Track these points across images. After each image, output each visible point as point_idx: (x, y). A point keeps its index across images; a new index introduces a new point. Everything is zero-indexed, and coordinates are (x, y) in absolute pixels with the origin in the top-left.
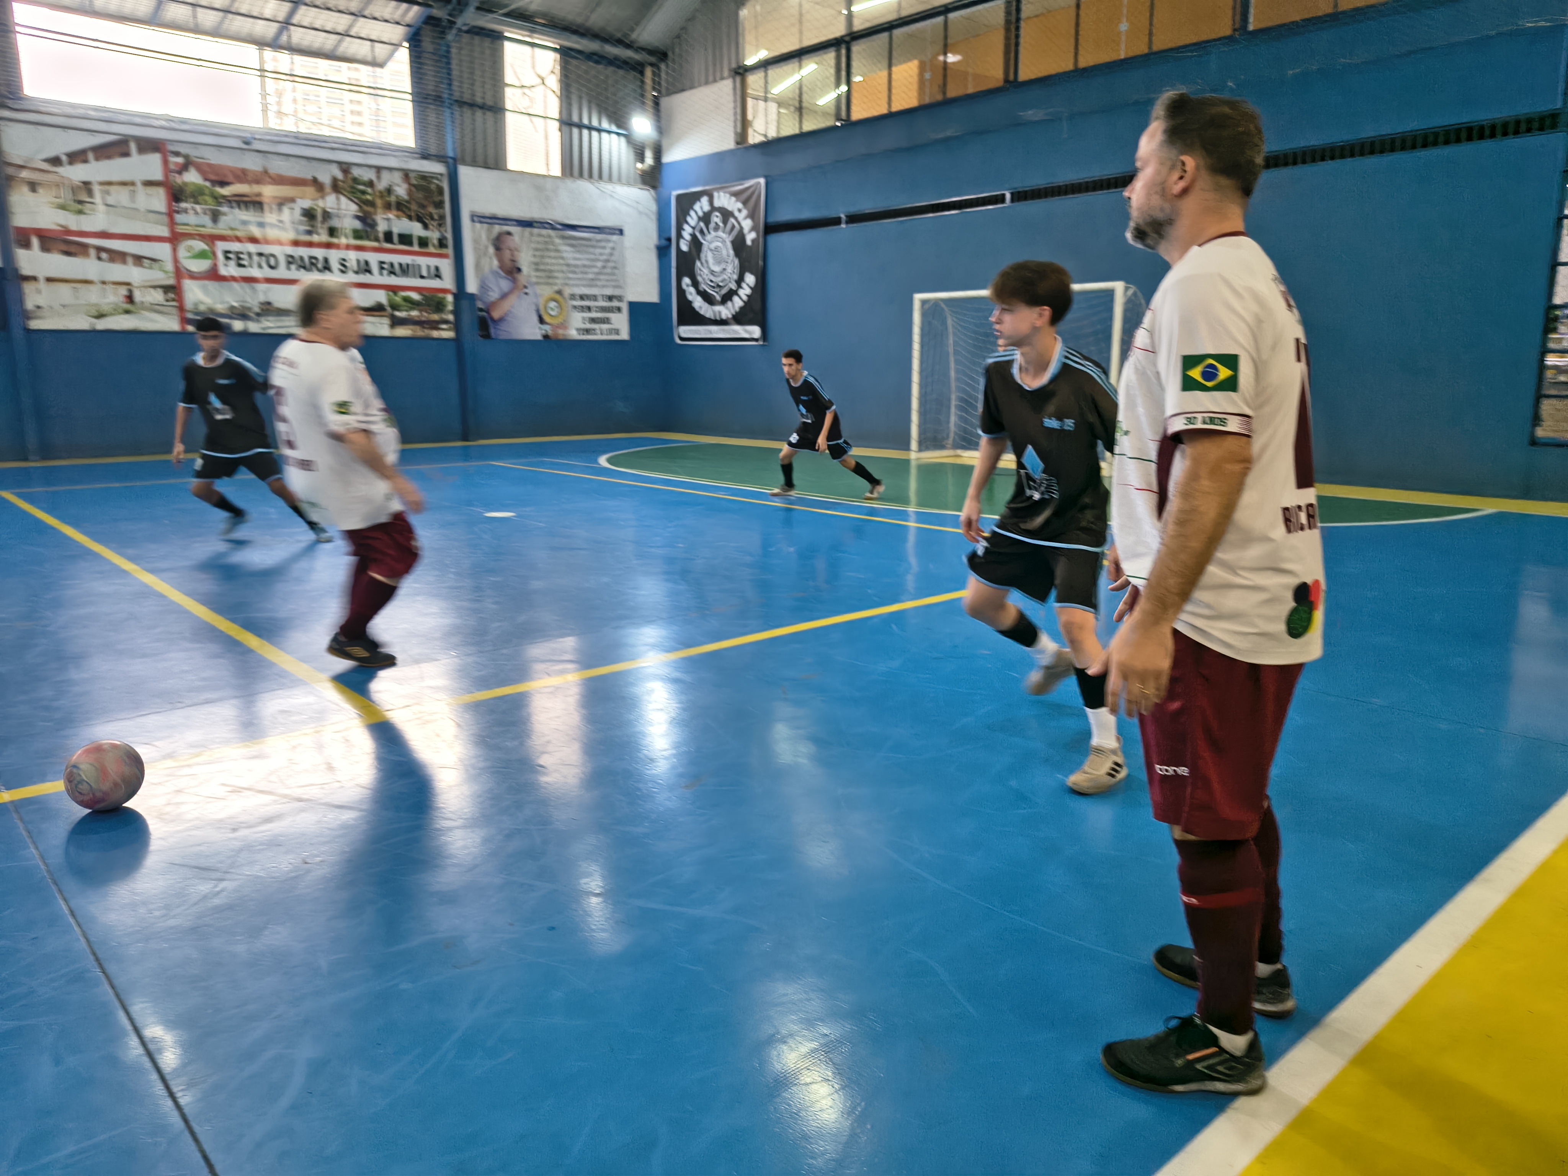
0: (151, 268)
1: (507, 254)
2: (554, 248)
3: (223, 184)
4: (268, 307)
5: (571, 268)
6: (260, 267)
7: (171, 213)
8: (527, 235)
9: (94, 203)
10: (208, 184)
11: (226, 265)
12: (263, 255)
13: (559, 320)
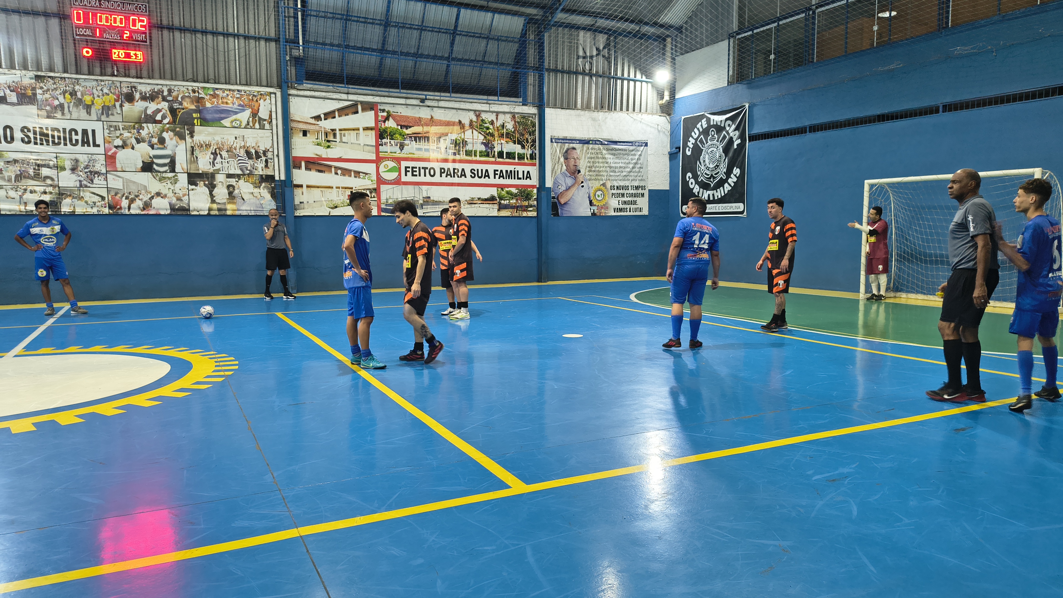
0: (364, 178)
1: (572, 162)
2: (602, 156)
3: (407, 127)
4: (428, 200)
5: (612, 169)
6: (425, 176)
7: (378, 145)
8: (585, 149)
9: (336, 141)
10: (399, 127)
11: (406, 175)
12: (427, 168)
13: (603, 203)
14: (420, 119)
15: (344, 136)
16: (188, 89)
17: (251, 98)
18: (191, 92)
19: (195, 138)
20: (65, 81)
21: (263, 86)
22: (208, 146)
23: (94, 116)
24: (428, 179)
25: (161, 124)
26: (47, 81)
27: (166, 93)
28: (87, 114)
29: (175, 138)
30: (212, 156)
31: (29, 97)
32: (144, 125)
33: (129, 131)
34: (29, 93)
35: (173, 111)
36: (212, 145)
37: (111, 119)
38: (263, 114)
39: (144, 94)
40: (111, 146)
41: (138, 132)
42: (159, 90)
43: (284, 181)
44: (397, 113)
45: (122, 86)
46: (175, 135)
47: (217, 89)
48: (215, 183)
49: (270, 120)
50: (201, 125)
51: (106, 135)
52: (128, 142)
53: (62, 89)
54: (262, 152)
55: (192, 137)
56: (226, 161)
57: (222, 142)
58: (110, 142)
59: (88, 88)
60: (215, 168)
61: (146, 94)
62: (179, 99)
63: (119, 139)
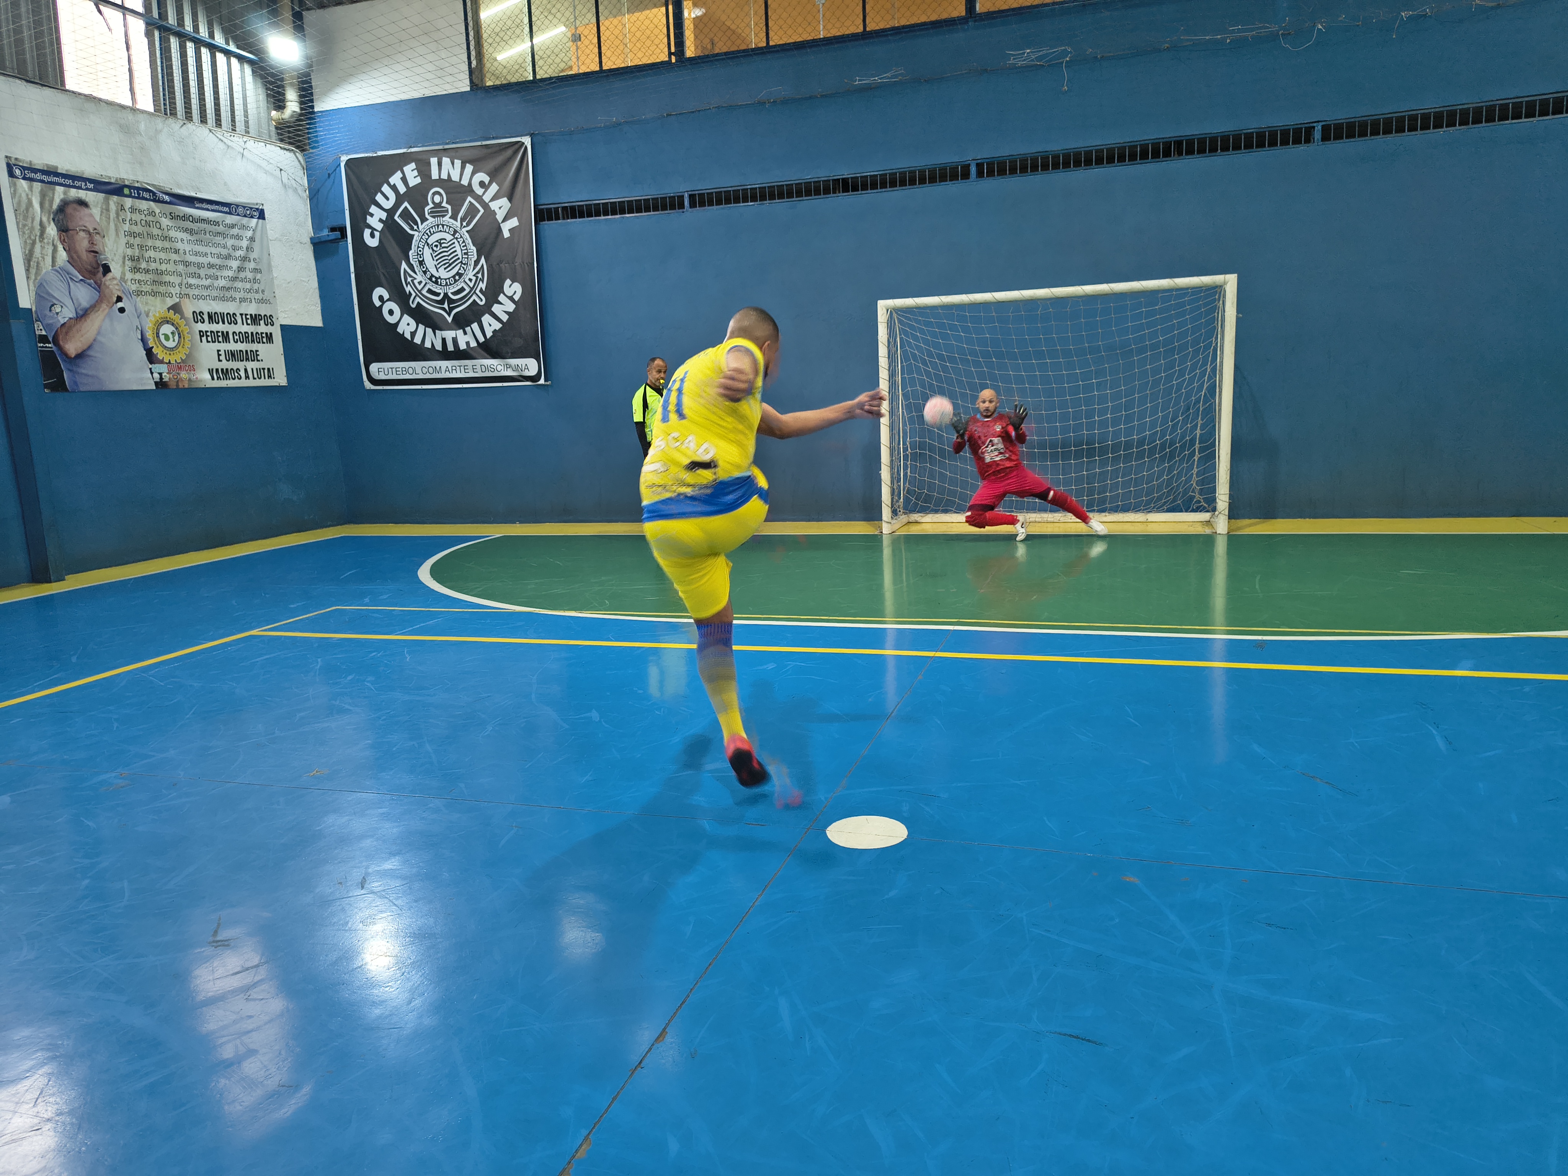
1: (82, 241)
2: (159, 232)
5: (192, 269)
8: (113, 207)
13: (180, 355)
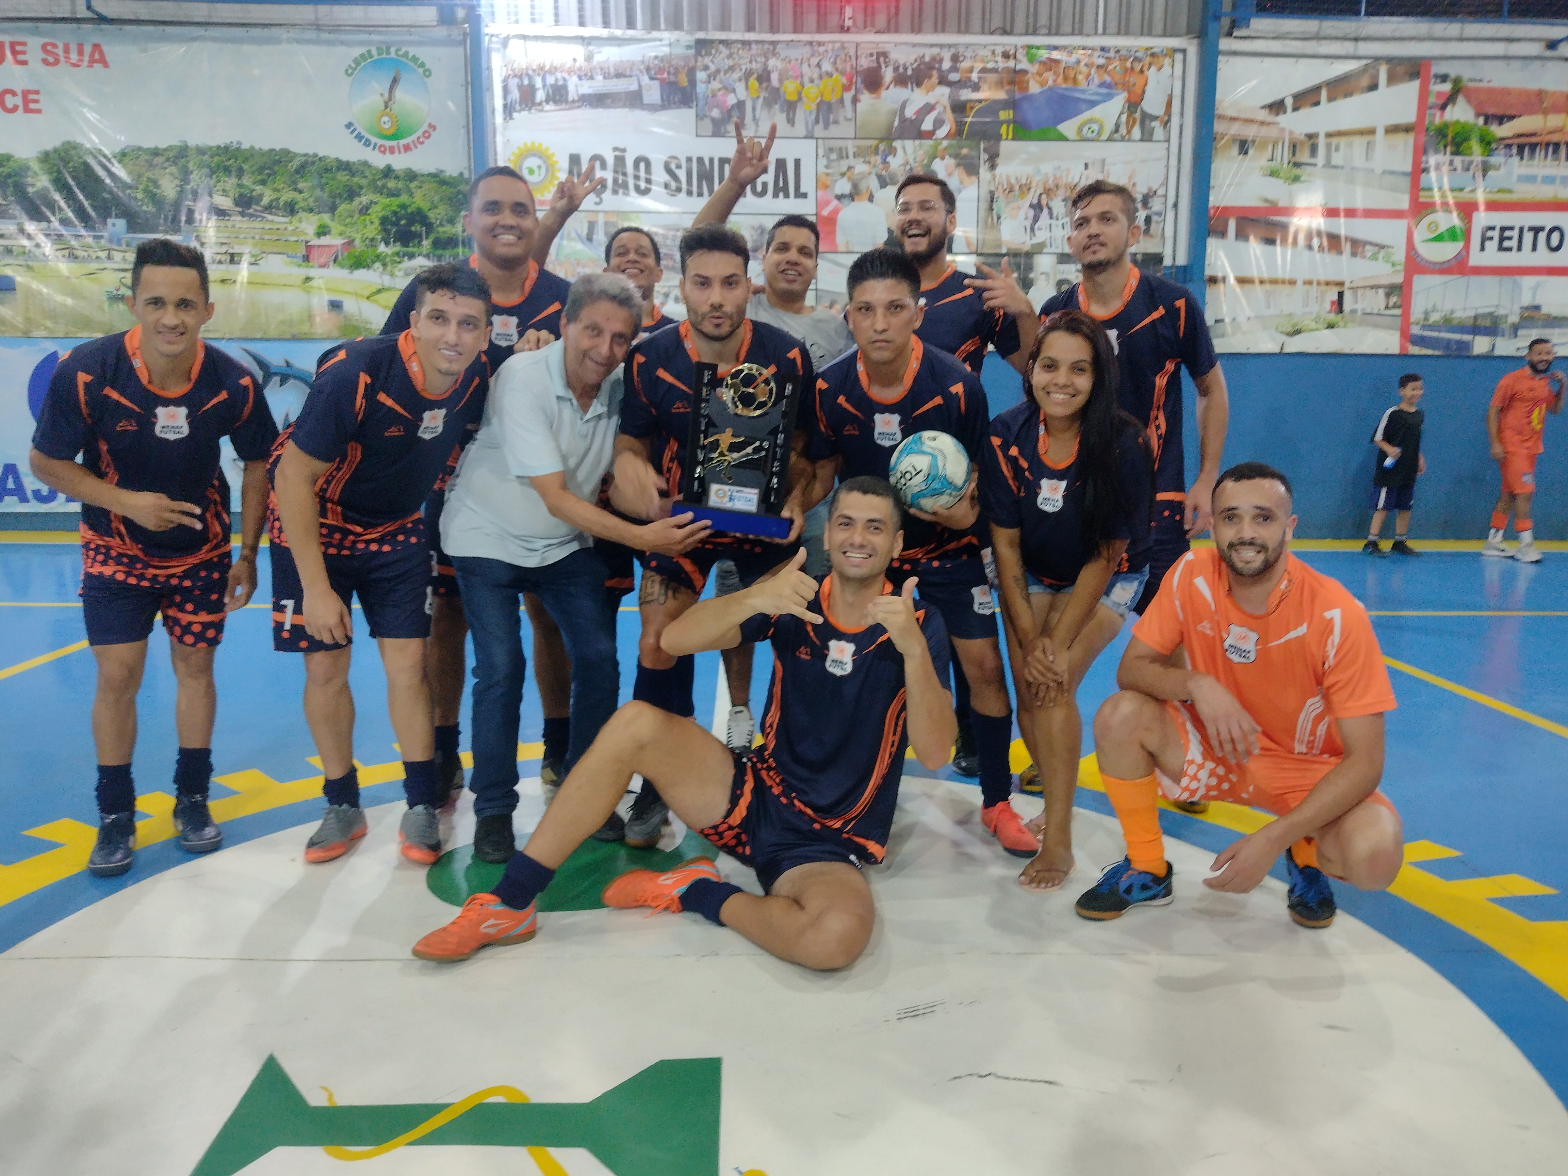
0: (1374, 257)
3: (1501, 119)
4: (1534, 314)
6: (1534, 248)
7: (1418, 170)
9: (1315, 165)
10: (1481, 121)
11: (1482, 248)
12: (1542, 229)
14: (1540, 95)
15: (1337, 149)
16: (993, 52)
17: (1128, 64)
18: (999, 59)
19: (999, 170)
20: (750, 49)
21: (1156, 36)
22: (1025, 188)
23: (800, 128)
24: (1543, 257)
25: (931, 138)
26: (717, 50)
27: (946, 65)
28: (788, 122)
29: (956, 173)
30: (1031, 213)
31: (683, 91)
32: (897, 144)
33: (867, 159)
34: (684, 81)
35: (959, 108)
36: (1034, 185)
37: (834, 130)
38: (1153, 104)
39: (901, 70)
40: (830, 195)
41: (885, 162)
42: (933, 59)
43: (1185, 268)
44: (1480, 80)
45: (859, 53)
46: (958, 165)
47: (1056, 48)
48: (1032, 276)
49: (1166, 118)
50: (1014, 139)
51: (822, 169)
52: (863, 186)
53: (744, 68)
54: (1139, 197)
55: (993, 167)
56: (1060, 222)
57: (1055, 178)
58: (826, 187)
59: (793, 62)
60: (1035, 241)
61: (906, 69)
62: (974, 76)
63: (845, 180)
